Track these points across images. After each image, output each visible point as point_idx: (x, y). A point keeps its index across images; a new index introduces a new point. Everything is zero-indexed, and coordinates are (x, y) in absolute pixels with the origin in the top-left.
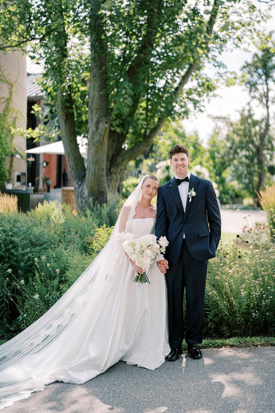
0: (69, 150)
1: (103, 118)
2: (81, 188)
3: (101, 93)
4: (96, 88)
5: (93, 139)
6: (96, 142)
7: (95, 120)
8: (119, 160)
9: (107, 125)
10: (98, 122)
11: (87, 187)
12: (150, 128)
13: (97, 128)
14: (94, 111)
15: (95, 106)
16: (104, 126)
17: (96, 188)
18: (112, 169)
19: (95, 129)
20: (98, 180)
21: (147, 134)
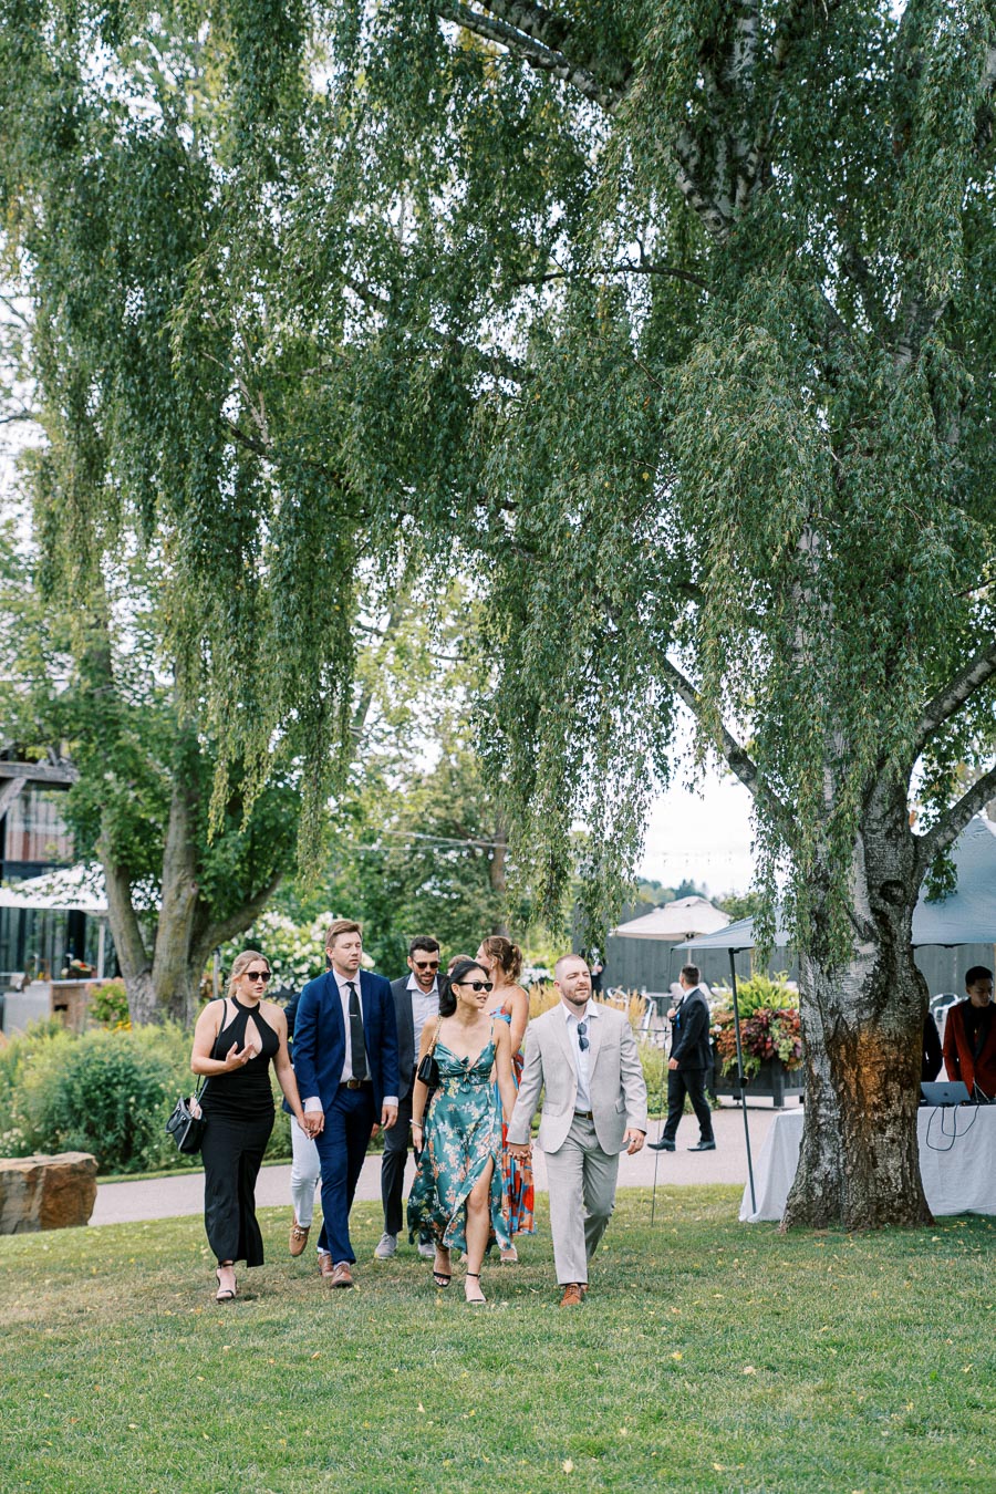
0: (123, 926)
1: (188, 881)
2: (141, 992)
3: (188, 842)
4: (181, 834)
5: (171, 912)
6: (176, 918)
7: (175, 882)
8: (205, 942)
9: (193, 891)
10: (180, 887)
11: (155, 987)
12: (257, 887)
13: (179, 896)
14: (175, 869)
15: (176, 861)
16: (189, 892)
17: (170, 992)
18: (194, 959)
19: (174, 897)
20: (176, 980)
21: (253, 896)
